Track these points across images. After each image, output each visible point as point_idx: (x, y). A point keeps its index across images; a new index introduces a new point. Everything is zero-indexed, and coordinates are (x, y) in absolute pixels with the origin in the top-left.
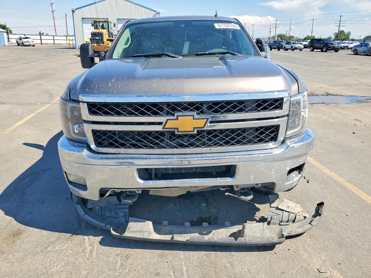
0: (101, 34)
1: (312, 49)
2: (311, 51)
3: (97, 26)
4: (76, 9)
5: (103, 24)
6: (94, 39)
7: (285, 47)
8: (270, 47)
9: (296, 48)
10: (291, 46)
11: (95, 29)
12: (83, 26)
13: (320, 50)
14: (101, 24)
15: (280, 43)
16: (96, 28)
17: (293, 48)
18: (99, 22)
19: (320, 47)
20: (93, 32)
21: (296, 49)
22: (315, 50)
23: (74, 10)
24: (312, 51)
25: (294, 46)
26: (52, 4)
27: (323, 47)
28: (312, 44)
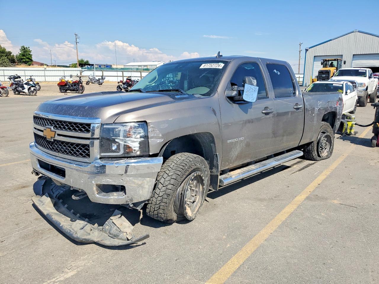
0: (329, 72)
3: (326, 64)
4: (310, 48)
5: (332, 63)
6: (321, 77)
11: (323, 67)
12: (314, 64)
14: (330, 62)
16: (325, 66)
18: (329, 60)
20: (321, 71)
23: (308, 48)
26: (300, 45)
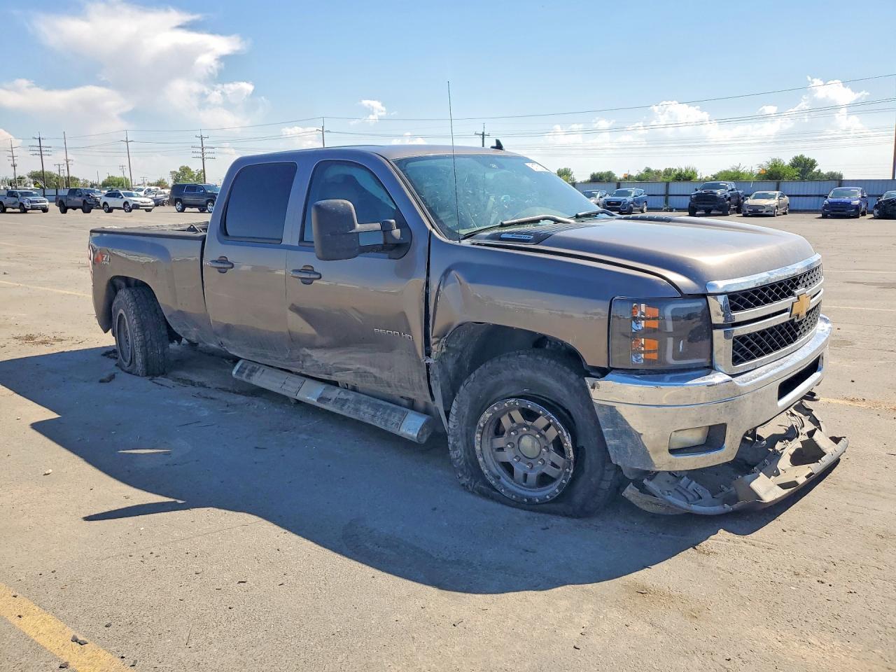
1: (179, 206)
2: (179, 212)
7: (105, 203)
8: (60, 206)
9: (137, 207)
10: (123, 201)
13: (197, 210)
15: (89, 195)
17: (131, 206)
19: (198, 203)
21: (138, 209)
22: (187, 209)
24: (182, 211)
25: (131, 200)
27: (207, 204)
28: (177, 195)
